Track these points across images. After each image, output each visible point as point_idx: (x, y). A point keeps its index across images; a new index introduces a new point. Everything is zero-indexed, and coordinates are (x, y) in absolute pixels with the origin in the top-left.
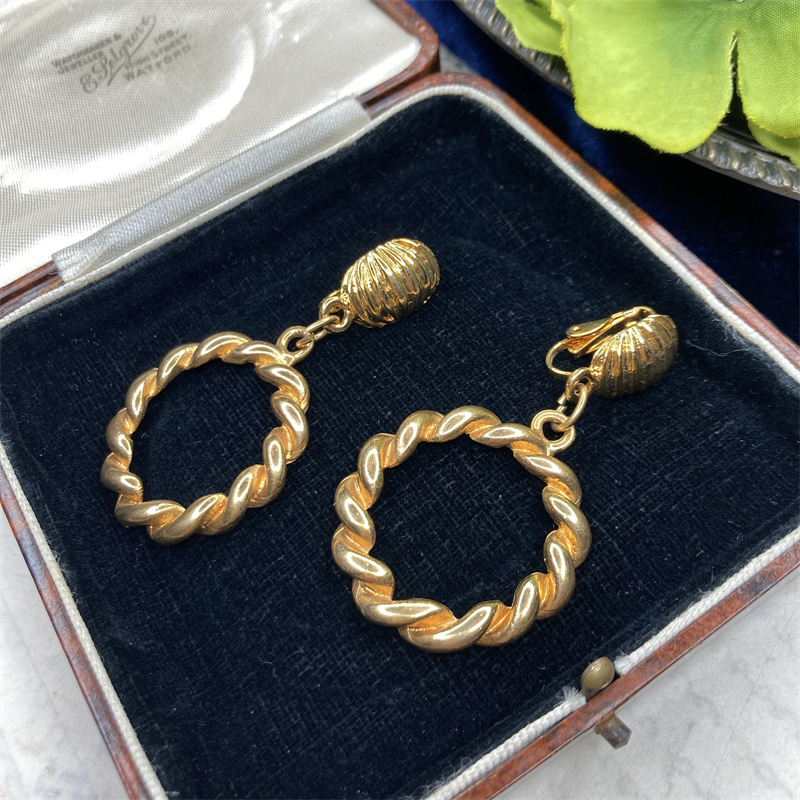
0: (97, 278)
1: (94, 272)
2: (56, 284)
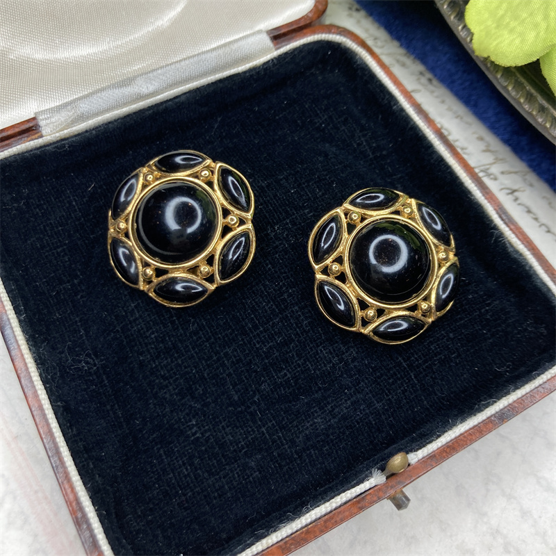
0: (67, 136)
1: (66, 131)
2: (36, 136)
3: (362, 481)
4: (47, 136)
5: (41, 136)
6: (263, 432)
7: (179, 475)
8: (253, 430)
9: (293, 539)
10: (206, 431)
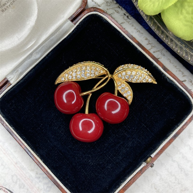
0: (19, 81)
2: (9, 84)
3: (140, 166)
4: (13, 84)
5: (11, 84)
6: (109, 158)
7: (91, 176)
8: (107, 159)
9: (126, 187)
10: (94, 163)
